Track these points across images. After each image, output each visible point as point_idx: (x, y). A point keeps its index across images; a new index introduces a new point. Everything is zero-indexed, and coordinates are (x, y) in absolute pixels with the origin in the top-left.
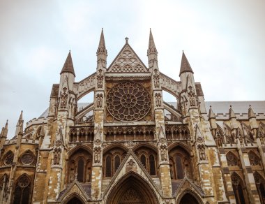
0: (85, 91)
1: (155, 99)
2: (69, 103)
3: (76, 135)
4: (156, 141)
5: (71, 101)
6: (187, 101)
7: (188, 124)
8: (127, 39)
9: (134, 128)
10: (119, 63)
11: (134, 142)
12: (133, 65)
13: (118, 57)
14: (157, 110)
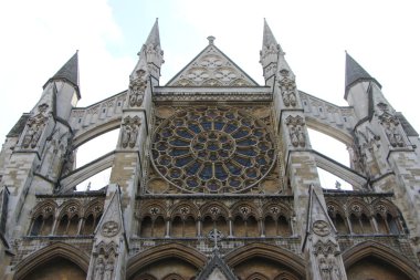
0: (100, 123)
1: (286, 130)
2: (49, 139)
3: (50, 219)
4: (297, 240)
5: (56, 137)
6: (377, 138)
7: (391, 195)
8: (211, 39)
9: (228, 204)
10: (192, 76)
11: (227, 241)
12: (226, 79)
13: (191, 67)
14: (297, 155)
